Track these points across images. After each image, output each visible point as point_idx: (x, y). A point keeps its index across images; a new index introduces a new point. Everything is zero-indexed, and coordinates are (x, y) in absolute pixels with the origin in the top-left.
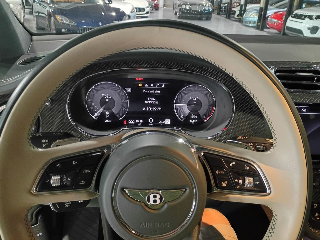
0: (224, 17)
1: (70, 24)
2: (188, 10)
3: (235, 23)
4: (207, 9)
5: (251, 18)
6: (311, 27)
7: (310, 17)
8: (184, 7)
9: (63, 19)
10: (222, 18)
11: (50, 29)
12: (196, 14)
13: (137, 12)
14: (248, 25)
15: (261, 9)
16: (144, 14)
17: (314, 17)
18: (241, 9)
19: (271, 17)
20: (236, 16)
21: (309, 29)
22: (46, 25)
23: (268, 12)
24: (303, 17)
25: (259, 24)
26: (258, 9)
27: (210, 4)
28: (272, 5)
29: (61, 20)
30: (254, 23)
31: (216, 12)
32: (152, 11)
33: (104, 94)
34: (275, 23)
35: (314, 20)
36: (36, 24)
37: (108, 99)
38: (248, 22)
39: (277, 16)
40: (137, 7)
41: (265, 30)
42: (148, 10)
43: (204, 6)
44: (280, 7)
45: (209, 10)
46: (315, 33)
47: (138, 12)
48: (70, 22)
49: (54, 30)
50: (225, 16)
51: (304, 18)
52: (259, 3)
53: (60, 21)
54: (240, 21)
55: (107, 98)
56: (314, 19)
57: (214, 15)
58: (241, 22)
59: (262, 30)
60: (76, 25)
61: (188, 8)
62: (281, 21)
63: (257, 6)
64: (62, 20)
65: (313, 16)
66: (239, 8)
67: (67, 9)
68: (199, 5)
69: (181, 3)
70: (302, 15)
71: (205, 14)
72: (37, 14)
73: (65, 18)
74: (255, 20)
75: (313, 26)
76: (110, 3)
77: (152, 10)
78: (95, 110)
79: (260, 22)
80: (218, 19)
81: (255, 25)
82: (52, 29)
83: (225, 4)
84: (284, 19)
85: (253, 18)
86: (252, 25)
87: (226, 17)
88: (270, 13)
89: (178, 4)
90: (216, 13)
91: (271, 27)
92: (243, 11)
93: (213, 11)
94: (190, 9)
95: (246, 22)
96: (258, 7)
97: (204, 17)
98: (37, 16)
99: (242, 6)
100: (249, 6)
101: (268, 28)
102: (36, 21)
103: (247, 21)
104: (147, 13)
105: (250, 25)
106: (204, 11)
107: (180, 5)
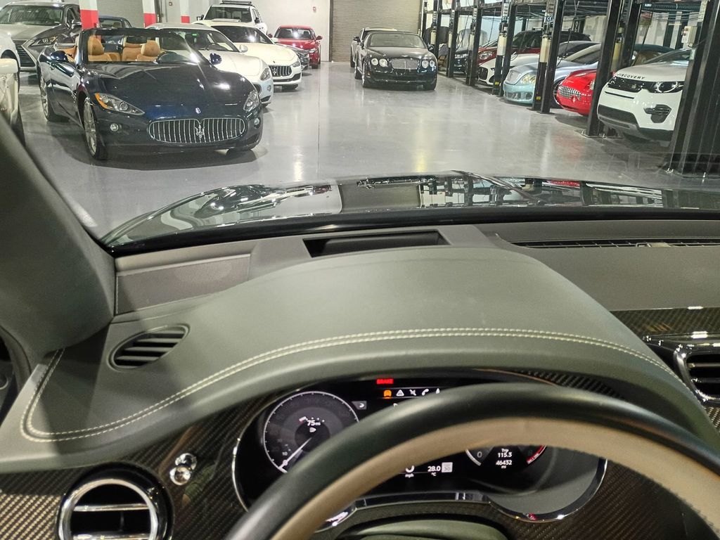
0: (461, 81)
1: (129, 112)
2: (384, 69)
3: (486, 95)
4: (425, 65)
5: (523, 85)
6: (652, 107)
7: (650, 87)
8: (375, 62)
9: (113, 101)
10: (458, 83)
11: (83, 123)
12: (403, 78)
13: (273, 75)
14: (515, 100)
15: (542, 65)
16: (290, 80)
17: (658, 86)
18: (498, 64)
19: (564, 84)
20: (487, 81)
21: (648, 111)
22: (74, 114)
23: (557, 72)
24: (634, 87)
25: (538, 98)
26: (536, 65)
27: (431, 54)
28: (564, 55)
29: (106, 104)
30: (529, 95)
31: (444, 71)
32: (306, 72)
33: (304, 418)
34: (573, 98)
35: (657, 92)
36: (47, 108)
37: (314, 427)
38: (515, 93)
39: (578, 81)
40: (272, 64)
41: (552, 111)
42: (297, 70)
43: (419, 59)
44: (580, 60)
45: (429, 67)
46: (662, 121)
47: (276, 75)
48: (128, 110)
49: (92, 127)
50: (463, 79)
51: (637, 87)
52: (537, 51)
53: (106, 107)
54: (498, 91)
55: (311, 426)
56: (658, 90)
57: (441, 79)
58: (500, 94)
59: (546, 111)
60: (143, 116)
61: (384, 63)
62: (585, 92)
63: (532, 59)
64: (109, 104)
65: (655, 83)
66: (493, 62)
67: (119, 78)
68: (408, 58)
69: (368, 55)
70: (632, 82)
71: (421, 77)
72: (50, 85)
73: (116, 100)
74: (529, 91)
75: (657, 105)
76: (216, 63)
77: (306, 68)
78: (285, 454)
79: (540, 95)
80: (451, 88)
81: (531, 100)
82: (88, 122)
83: (461, 53)
84: (592, 88)
85: (526, 85)
86: (524, 100)
87: (467, 83)
88: (560, 73)
89: (362, 56)
90: (445, 73)
91: (564, 106)
92: (503, 69)
93: (438, 69)
94: (390, 67)
95: (510, 95)
96: (534, 60)
97: (420, 84)
98: (49, 90)
99: (499, 58)
100: (516, 59)
101: (559, 107)
102: (47, 103)
103: (513, 91)
104: (297, 77)
105: (520, 100)
106: (420, 71)
107: (367, 59)
